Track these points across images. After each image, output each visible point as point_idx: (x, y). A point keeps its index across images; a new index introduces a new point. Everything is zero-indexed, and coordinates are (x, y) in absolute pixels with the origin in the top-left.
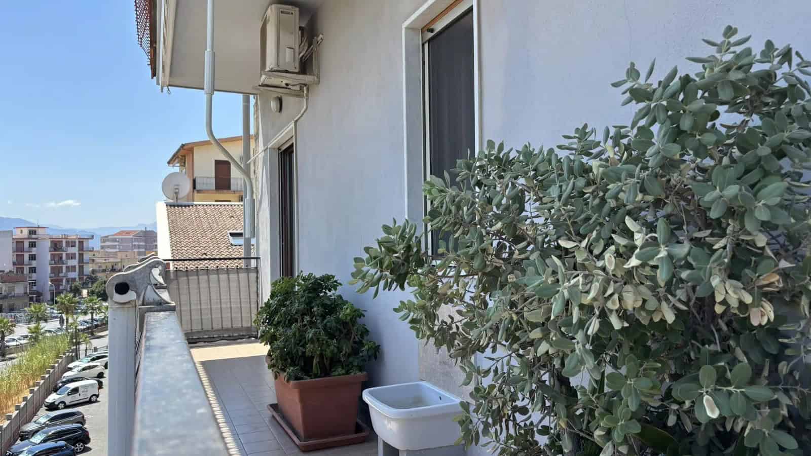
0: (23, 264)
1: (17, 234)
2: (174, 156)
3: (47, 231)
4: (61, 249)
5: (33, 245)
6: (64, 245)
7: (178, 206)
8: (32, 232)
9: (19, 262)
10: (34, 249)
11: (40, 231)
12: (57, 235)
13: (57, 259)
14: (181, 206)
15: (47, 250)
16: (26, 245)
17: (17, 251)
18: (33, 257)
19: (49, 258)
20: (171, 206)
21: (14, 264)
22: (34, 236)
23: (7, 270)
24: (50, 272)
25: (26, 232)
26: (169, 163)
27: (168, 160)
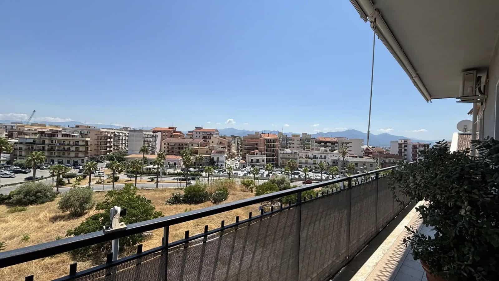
0: (402, 152)
1: (400, 142)
2: (471, 111)
3: (411, 141)
4: (416, 148)
5: (405, 146)
6: (418, 147)
7: (465, 134)
8: (405, 141)
9: (400, 151)
10: (406, 147)
11: (408, 141)
12: (415, 142)
13: (415, 151)
14: (468, 134)
15: (411, 148)
16: (403, 146)
17: (400, 148)
18: (405, 150)
19: (411, 151)
20: (461, 134)
21: (398, 152)
22: (406, 143)
23: (396, 154)
24: (411, 156)
25: (403, 142)
26: (469, 114)
27: (468, 112)
